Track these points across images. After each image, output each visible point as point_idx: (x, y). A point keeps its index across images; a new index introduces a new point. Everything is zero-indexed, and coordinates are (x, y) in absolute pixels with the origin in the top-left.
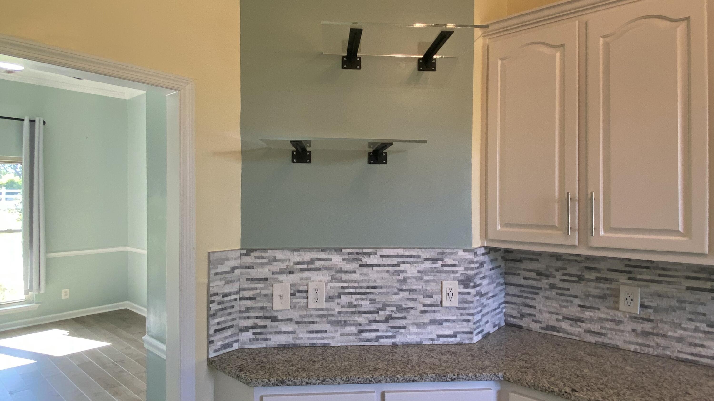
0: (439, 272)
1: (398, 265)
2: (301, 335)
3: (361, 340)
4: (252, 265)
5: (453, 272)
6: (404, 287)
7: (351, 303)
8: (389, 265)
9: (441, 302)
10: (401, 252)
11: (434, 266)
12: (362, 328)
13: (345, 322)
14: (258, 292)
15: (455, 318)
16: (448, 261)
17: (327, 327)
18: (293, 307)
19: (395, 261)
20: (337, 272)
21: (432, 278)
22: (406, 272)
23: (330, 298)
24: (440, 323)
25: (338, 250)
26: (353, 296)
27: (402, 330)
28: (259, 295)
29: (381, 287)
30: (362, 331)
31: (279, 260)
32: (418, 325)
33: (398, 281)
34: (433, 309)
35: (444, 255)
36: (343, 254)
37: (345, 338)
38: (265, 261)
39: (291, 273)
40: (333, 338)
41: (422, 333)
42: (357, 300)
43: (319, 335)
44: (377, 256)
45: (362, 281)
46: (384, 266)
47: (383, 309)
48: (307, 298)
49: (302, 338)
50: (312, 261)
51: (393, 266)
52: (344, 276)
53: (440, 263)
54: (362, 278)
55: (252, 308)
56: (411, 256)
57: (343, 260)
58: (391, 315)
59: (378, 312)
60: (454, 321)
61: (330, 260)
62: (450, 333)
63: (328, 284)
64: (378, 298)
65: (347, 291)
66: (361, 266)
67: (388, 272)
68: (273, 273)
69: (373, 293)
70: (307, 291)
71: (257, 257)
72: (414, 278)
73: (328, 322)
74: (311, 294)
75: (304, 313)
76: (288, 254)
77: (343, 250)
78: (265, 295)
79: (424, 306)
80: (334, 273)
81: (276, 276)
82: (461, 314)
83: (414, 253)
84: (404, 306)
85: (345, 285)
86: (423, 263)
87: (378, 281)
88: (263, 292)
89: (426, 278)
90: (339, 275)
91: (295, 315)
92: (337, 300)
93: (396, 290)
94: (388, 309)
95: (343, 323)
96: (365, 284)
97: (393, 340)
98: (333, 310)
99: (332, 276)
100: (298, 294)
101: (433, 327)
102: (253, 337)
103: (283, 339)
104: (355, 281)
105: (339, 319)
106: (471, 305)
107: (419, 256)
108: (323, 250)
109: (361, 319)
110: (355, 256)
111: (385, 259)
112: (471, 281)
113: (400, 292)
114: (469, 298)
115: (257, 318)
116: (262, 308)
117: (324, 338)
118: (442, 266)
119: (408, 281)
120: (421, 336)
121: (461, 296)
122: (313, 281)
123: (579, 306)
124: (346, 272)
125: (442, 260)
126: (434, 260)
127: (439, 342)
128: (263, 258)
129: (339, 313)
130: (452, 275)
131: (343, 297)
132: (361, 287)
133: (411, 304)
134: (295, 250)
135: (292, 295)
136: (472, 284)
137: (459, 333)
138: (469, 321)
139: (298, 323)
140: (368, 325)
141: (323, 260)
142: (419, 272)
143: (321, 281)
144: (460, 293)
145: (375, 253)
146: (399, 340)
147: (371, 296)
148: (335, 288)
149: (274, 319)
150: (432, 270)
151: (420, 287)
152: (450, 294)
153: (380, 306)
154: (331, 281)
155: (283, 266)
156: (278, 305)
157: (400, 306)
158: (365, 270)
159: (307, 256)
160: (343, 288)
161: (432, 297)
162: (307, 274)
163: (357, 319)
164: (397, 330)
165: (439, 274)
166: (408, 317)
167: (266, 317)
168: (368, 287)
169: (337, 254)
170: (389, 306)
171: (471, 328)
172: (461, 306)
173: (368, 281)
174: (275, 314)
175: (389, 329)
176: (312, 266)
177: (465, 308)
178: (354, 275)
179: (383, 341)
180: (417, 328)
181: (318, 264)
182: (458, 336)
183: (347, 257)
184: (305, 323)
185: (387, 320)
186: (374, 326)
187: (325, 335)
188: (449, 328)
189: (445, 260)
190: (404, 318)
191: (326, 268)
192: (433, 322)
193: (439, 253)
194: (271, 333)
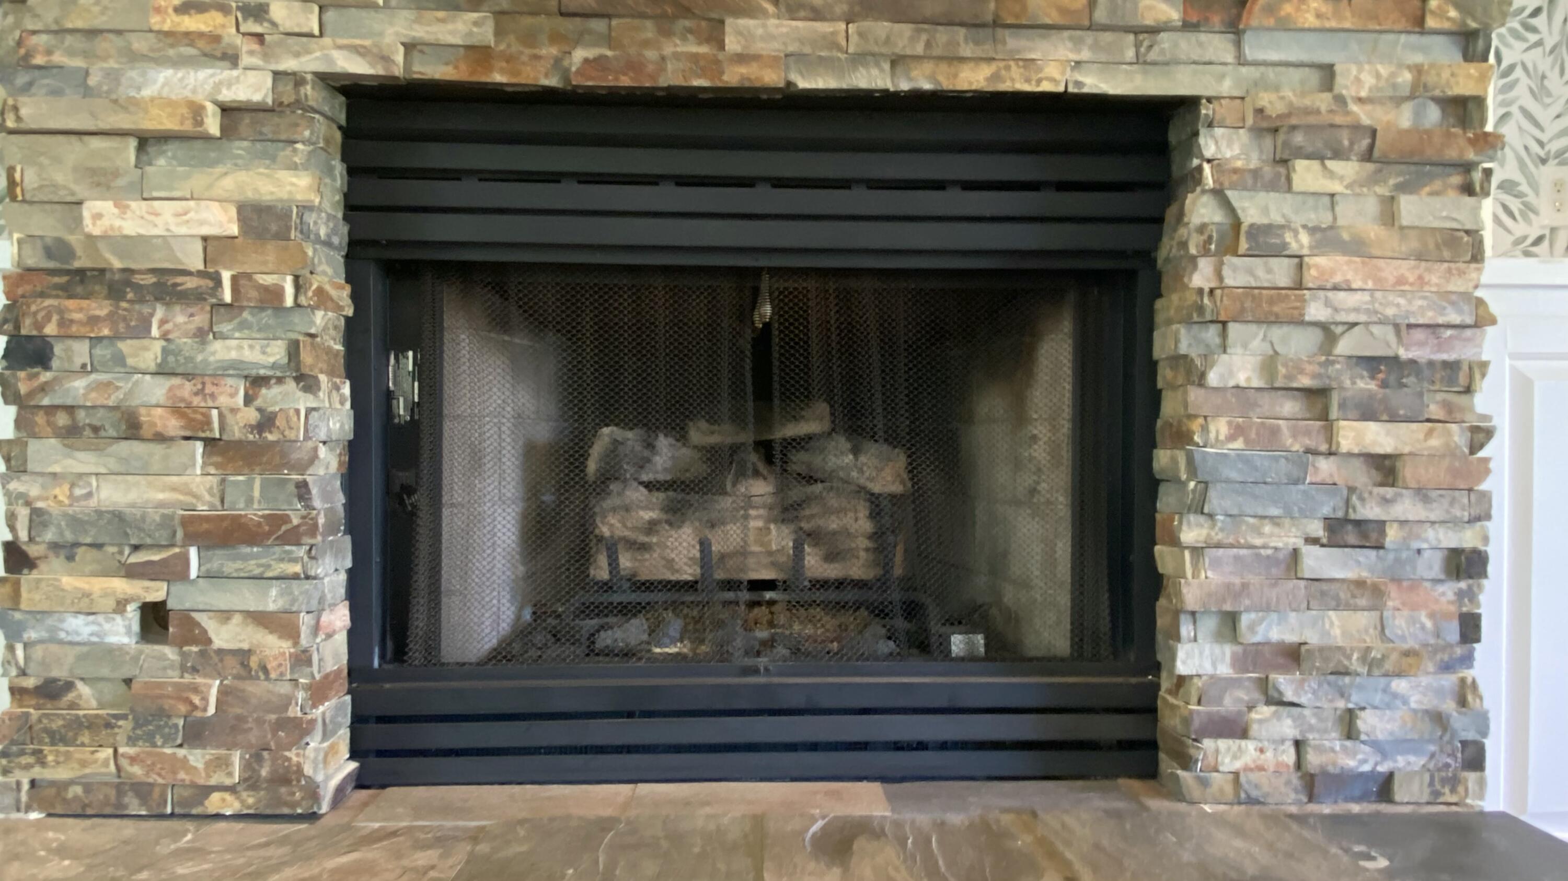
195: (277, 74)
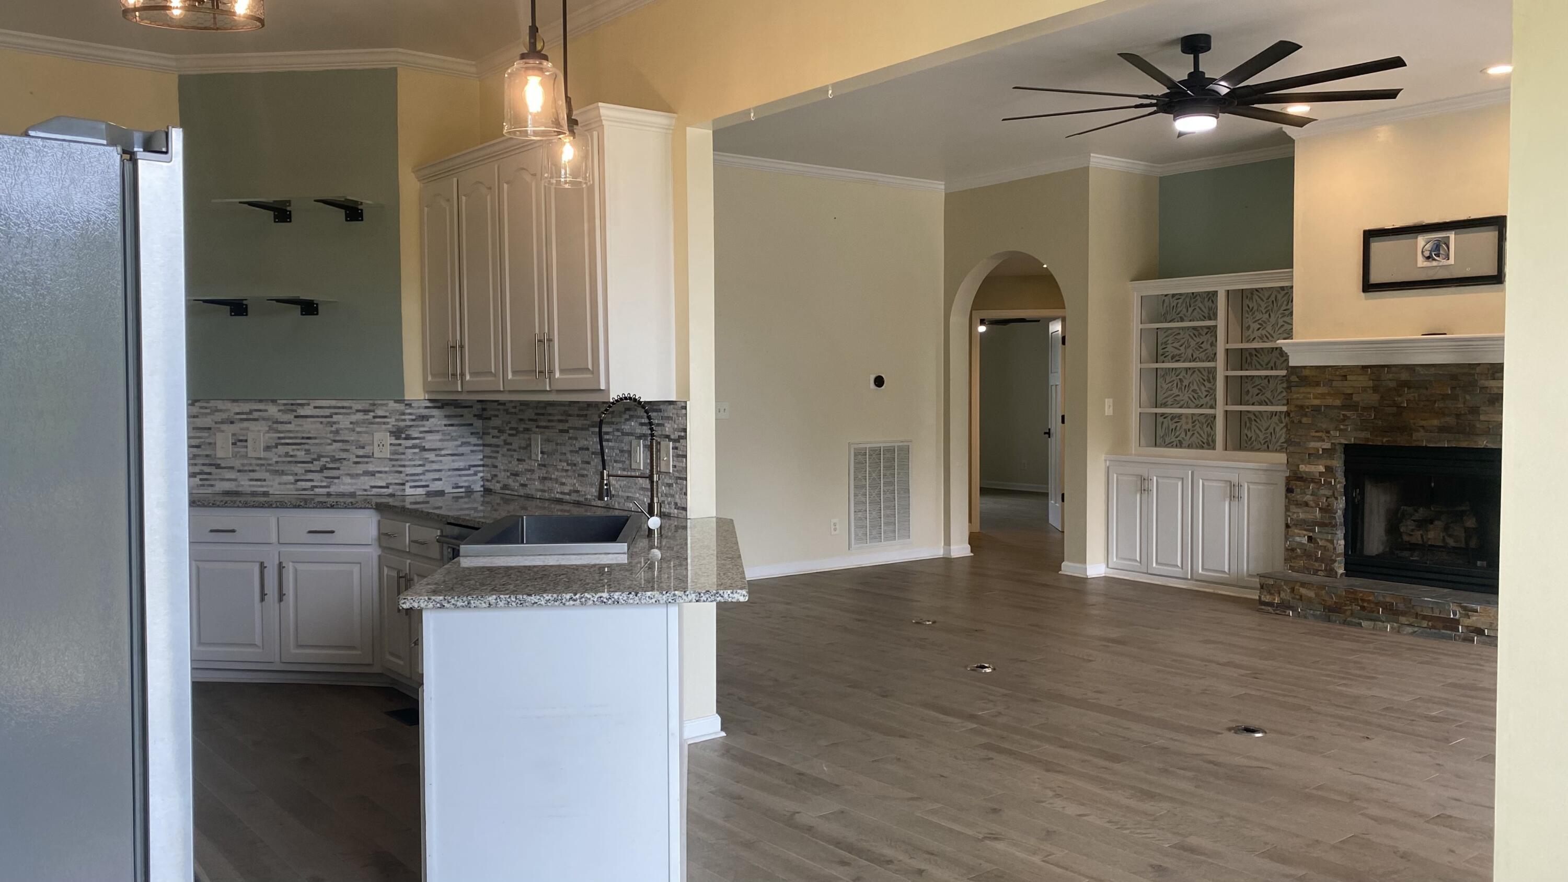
0: (372, 423)
1: (331, 417)
2: (242, 483)
3: (297, 490)
4: (196, 414)
5: (384, 423)
6: (337, 438)
7: (288, 453)
8: (322, 417)
9: (373, 453)
10: (333, 403)
11: (366, 417)
12: (298, 478)
13: (283, 471)
14: (203, 440)
15: (387, 469)
16: (380, 412)
17: (266, 475)
18: (235, 455)
19: (327, 412)
20: (274, 423)
21: (364, 429)
22: (339, 423)
23: (268, 448)
24: (373, 474)
25: (274, 401)
26: (289, 447)
27: (336, 481)
28: (204, 443)
29: (315, 438)
30: (298, 480)
31: (221, 411)
32: (351, 476)
33: (331, 432)
34: (366, 460)
35: (375, 407)
36: (279, 405)
37: (283, 487)
38: (208, 411)
39: (232, 423)
40: (272, 486)
41: (355, 484)
42: (293, 450)
43: (259, 483)
44: (311, 407)
45: (297, 432)
46: (318, 417)
47: (318, 459)
48: (246, 447)
49: (243, 485)
50: (251, 412)
51: (326, 417)
52: (280, 427)
53: (372, 414)
54: (298, 429)
55: (199, 456)
56: (343, 408)
57: (279, 411)
58: (325, 465)
59: (312, 463)
60: (386, 472)
61: (266, 411)
62: (384, 484)
63: (266, 435)
64: (313, 449)
65: (283, 441)
66: (296, 417)
67: (321, 423)
68: (216, 423)
69: (307, 444)
70: (246, 441)
71: (201, 408)
72: (346, 429)
73: (267, 471)
74: (249, 444)
75: (245, 462)
76: (228, 405)
77: (278, 401)
78: (210, 444)
79: (357, 457)
80: (270, 423)
81: (218, 426)
82: (393, 466)
83: (346, 404)
84: (337, 457)
85: (282, 435)
86: (355, 414)
87: (312, 432)
88: (208, 441)
89: (358, 429)
90: (275, 425)
91: (237, 463)
92: (274, 450)
93: (329, 441)
94: (322, 459)
95: (281, 472)
96: (299, 435)
97: (327, 490)
98: (271, 459)
99: (270, 426)
100: (238, 443)
101: (366, 478)
102: (201, 483)
103: (227, 486)
104: (290, 431)
105: (277, 468)
106: (403, 457)
107: (350, 408)
108: (261, 401)
109: (299, 469)
110: (290, 407)
111: (318, 410)
112: (402, 433)
113: (334, 443)
114: (400, 449)
115: (204, 465)
116: (207, 456)
117: (262, 486)
118: (374, 417)
119: (341, 432)
120: (355, 487)
121: (394, 448)
122: (252, 431)
123: (518, 460)
124: (282, 423)
125: (373, 411)
126: (366, 412)
127: (372, 493)
128: (206, 408)
129: (277, 462)
130: (384, 426)
131: (279, 447)
132: (296, 438)
133: (344, 455)
134: (234, 401)
135: (233, 444)
136: (403, 436)
137: (391, 484)
138: (401, 472)
139: (239, 471)
140: (303, 474)
141: (260, 411)
142: (351, 423)
143: (259, 431)
144: (391, 444)
145: (308, 404)
146: (333, 489)
147: (307, 447)
148: (271, 438)
149: (218, 466)
150: (364, 422)
151: (352, 438)
152: (381, 445)
153: (315, 456)
154: (268, 432)
155: (224, 416)
156: (220, 454)
157: (334, 456)
158: (300, 421)
159: (246, 407)
160: (279, 438)
161: (363, 448)
162: (245, 424)
163: (293, 468)
164: (332, 480)
165: (372, 425)
166: (341, 468)
167: (211, 465)
168: (303, 438)
169: (273, 405)
170: (323, 456)
171: (403, 480)
172: (392, 457)
173: (303, 432)
174: (219, 462)
175: (324, 479)
176: (251, 417)
177: (397, 460)
178: (289, 425)
179: (317, 490)
180: (351, 479)
181: (256, 415)
182: (391, 487)
183: (282, 408)
184: (245, 471)
185: (321, 471)
186: (309, 476)
187: (264, 483)
188: (381, 478)
189: (376, 411)
190: (338, 469)
191: (264, 419)
192: (366, 473)
193: (371, 405)
194: (215, 480)
195: (1332, 443)
